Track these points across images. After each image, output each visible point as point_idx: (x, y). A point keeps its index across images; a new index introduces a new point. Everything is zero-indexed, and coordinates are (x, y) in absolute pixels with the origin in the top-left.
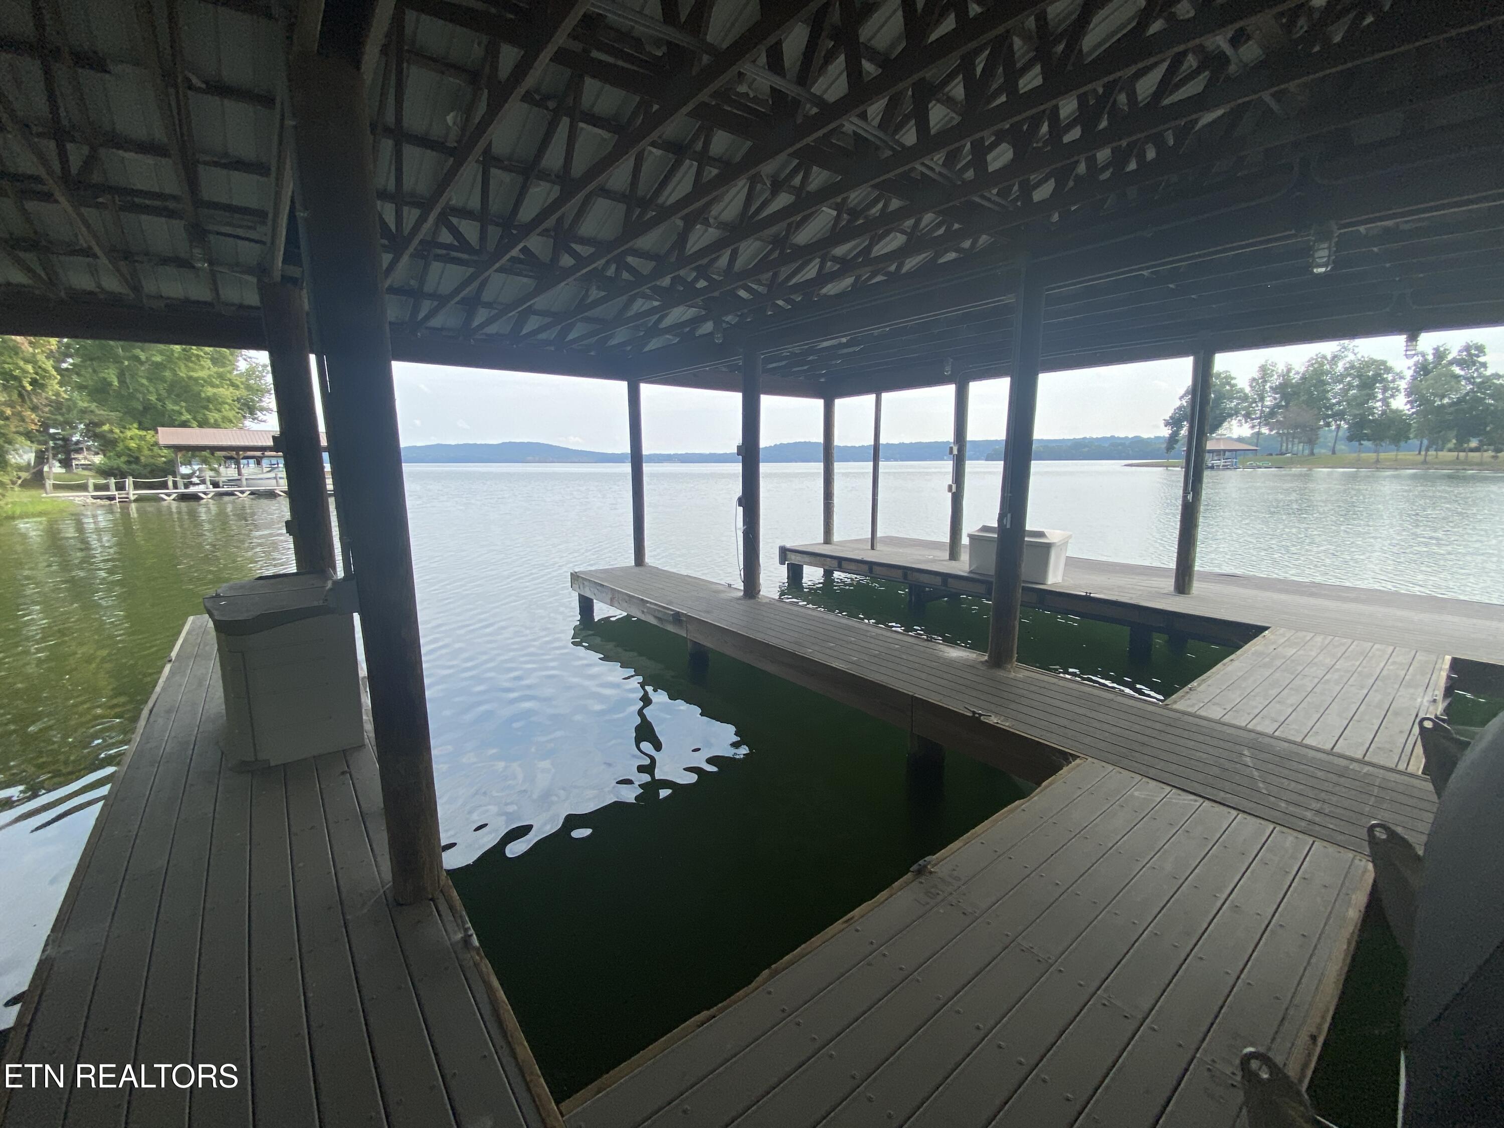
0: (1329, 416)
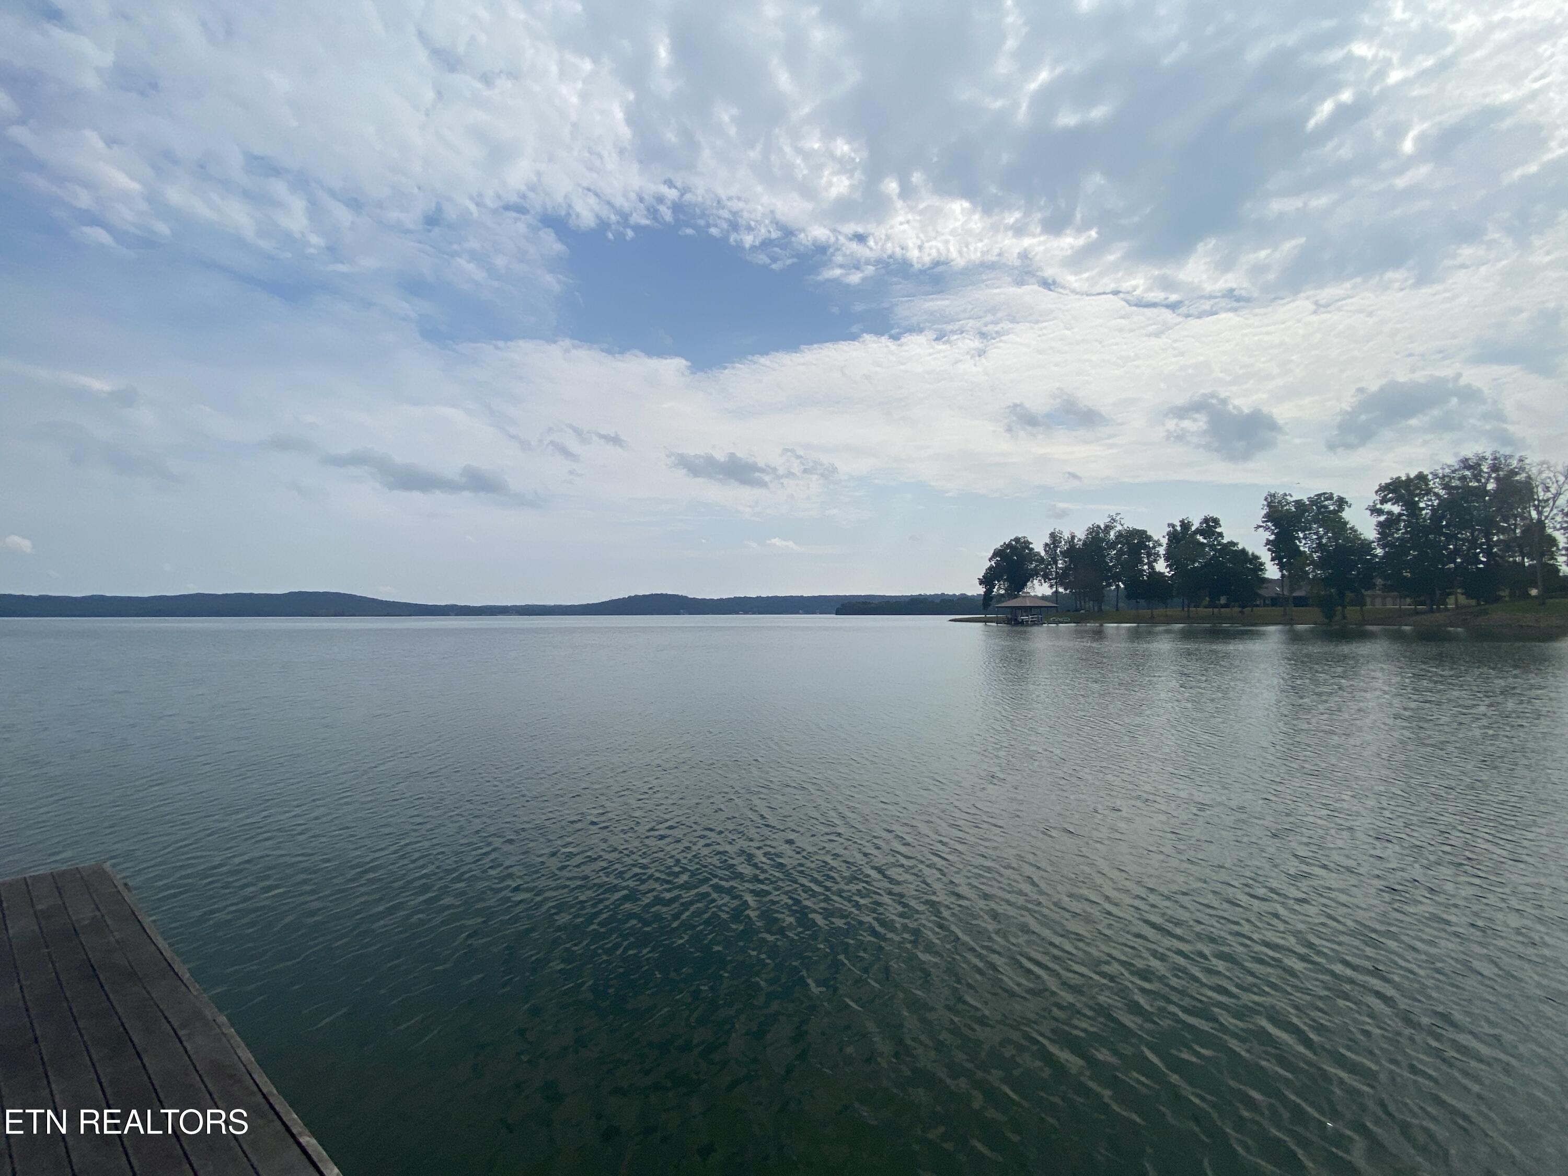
0: (1109, 578)
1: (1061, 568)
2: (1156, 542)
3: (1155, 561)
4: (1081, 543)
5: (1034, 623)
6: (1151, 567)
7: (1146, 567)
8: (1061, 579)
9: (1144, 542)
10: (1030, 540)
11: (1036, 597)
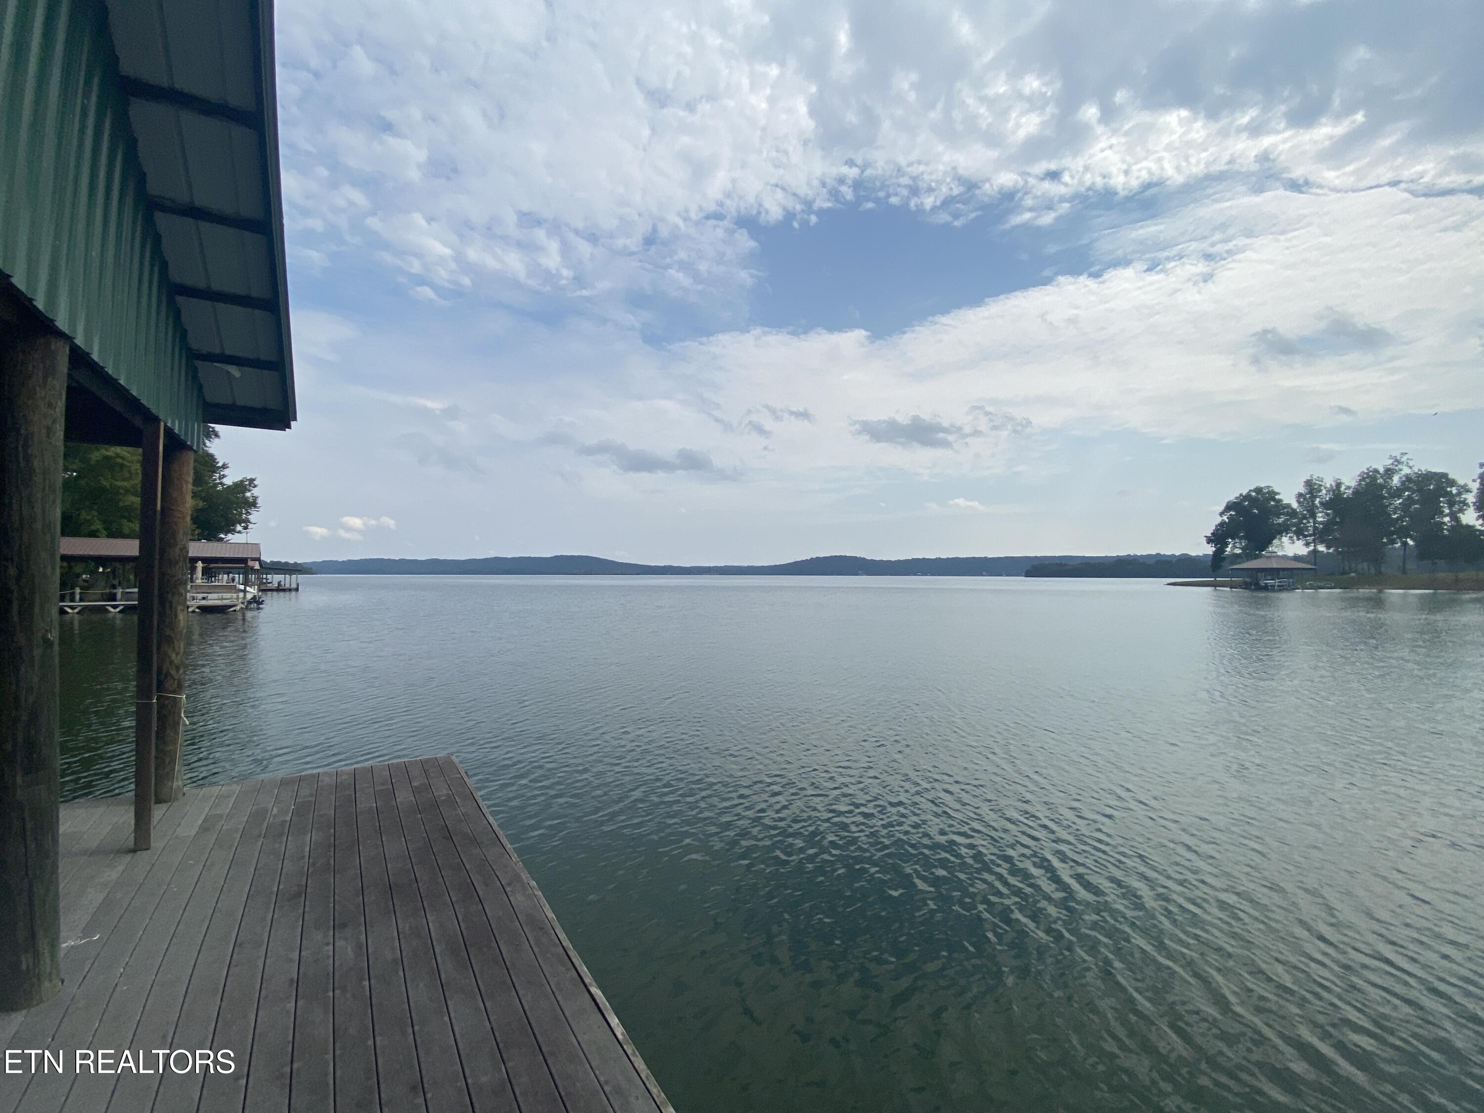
0: (1393, 533)
1: (1320, 523)
2: (1462, 487)
3: (1461, 511)
4: (1350, 491)
5: (1282, 589)
6: (1454, 516)
7: (1447, 519)
8: (1321, 535)
9: (1444, 489)
10: (1276, 490)
11: (1285, 557)
